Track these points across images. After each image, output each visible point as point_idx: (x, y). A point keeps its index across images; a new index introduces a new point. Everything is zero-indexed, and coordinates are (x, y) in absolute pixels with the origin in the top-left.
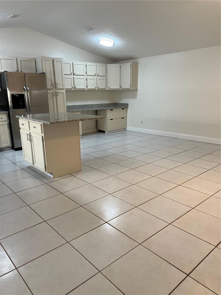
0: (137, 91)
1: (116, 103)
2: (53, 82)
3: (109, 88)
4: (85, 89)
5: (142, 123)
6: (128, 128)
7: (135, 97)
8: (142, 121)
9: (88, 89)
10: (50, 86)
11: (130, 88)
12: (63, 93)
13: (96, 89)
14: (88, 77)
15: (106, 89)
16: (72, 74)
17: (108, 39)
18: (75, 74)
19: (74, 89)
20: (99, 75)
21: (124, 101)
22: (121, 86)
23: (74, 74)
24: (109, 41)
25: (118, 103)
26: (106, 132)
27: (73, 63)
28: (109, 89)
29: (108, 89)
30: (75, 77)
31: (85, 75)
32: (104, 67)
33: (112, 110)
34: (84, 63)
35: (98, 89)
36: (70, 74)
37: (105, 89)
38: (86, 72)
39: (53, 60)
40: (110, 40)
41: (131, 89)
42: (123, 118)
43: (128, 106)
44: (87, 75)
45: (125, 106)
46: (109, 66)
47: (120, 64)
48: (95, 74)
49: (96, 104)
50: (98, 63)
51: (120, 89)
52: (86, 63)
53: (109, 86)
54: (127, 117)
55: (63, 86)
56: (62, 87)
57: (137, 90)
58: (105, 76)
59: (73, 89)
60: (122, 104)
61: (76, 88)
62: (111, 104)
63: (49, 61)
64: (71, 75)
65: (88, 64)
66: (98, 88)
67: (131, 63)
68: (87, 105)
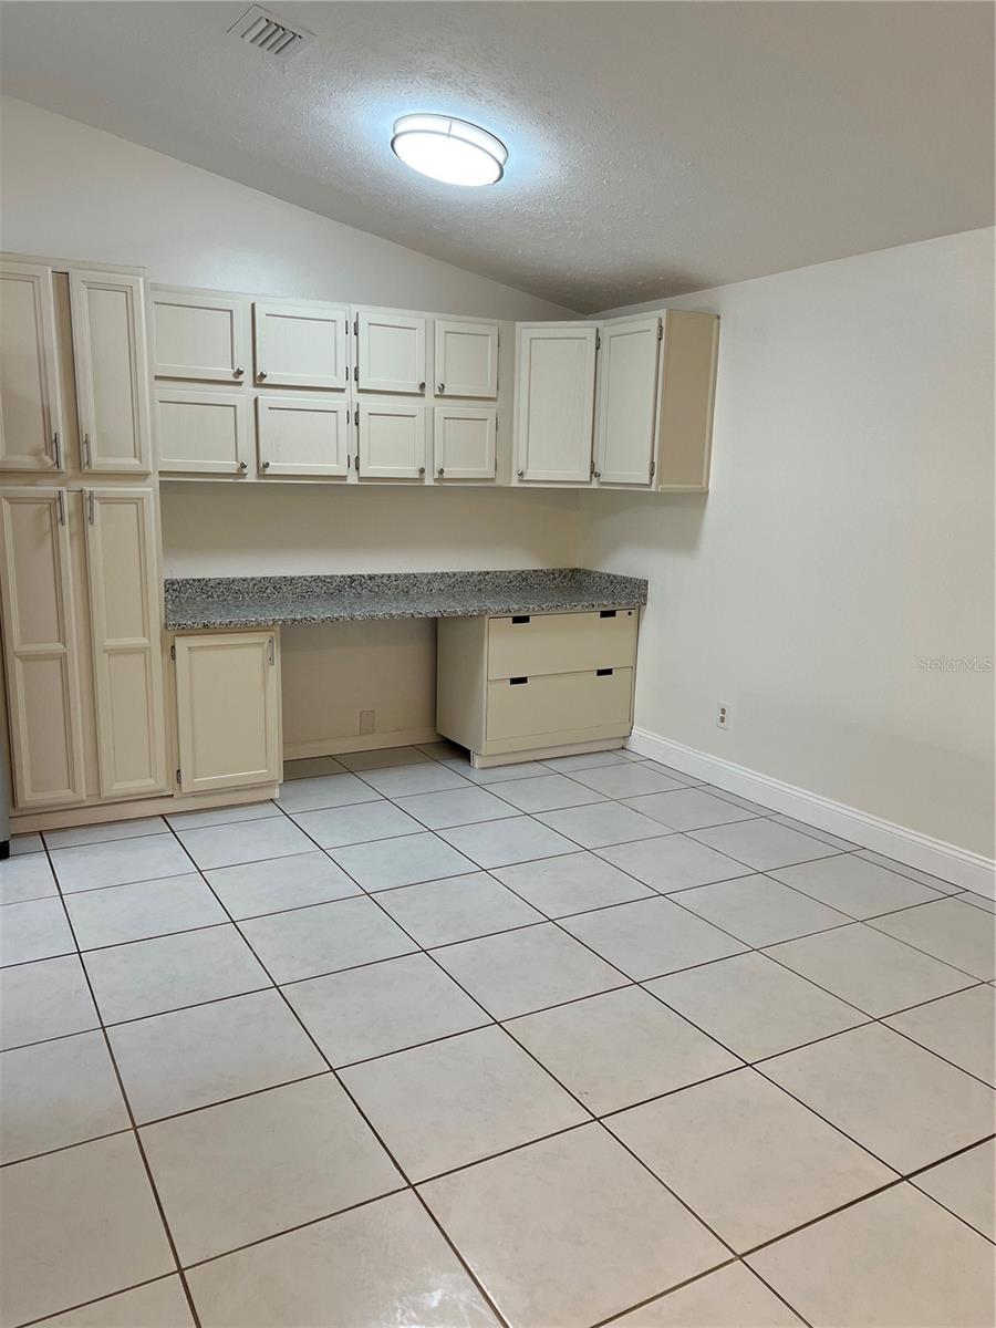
0: (705, 505)
1: (577, 570)
2: (60, 426)
3: (521, 474)
4: (345, 478)
5: (722, 720)
6: (643, 739)
7: (686, 540)
8: (723, 711)
9: (361, 479)
10: (36, 453)
11: (648, 482)
12: (137, 501)
13: (429, 482)
14: (369, 404)
15: (498, 483)
16: (247, 378)
17: (443, 125)
18: (265, 381)
19: (260, 475)
20: (446, 392)
21: (623, 563)
22: (600, 468)
23: (259, 380)
24: (449, 136)
25: (588, 573)
26: (477, 762)
27: (253, 305)
28: (520, 481)
29: (515, 483)
30: (268, 397)
31: (343, 390)
32: (491, 342)
33: (525, 619)
34: (341, 313)
35: (435, 480)
36: (233, 379)
37: (492, 480)
38: (356, 370)
39: (63, 278)
40: (458, 129)
41: (653, 488)
42: (607, 672)
43: (645, 596)
44: (360, 391)
46: (529, 333)
47: (599, 324)
48: (423, 386)
49: (439, 571)
50: (445, 316)
51: (594, 485)
52: (355, 308)
53: (519, 462)
54: (634, 668)
55: (137, 454)
56: (130, 463)
57: (701, 496)
58: (499, 399)
59: (251, 477)
60: (613, 580)
61: (268, 471)
62: (546, 573)
63: (32, 280)
64: (240, 383)
65: (369, 315)
66: (441, 472)
67: (662, 313)
68: (371, 578)
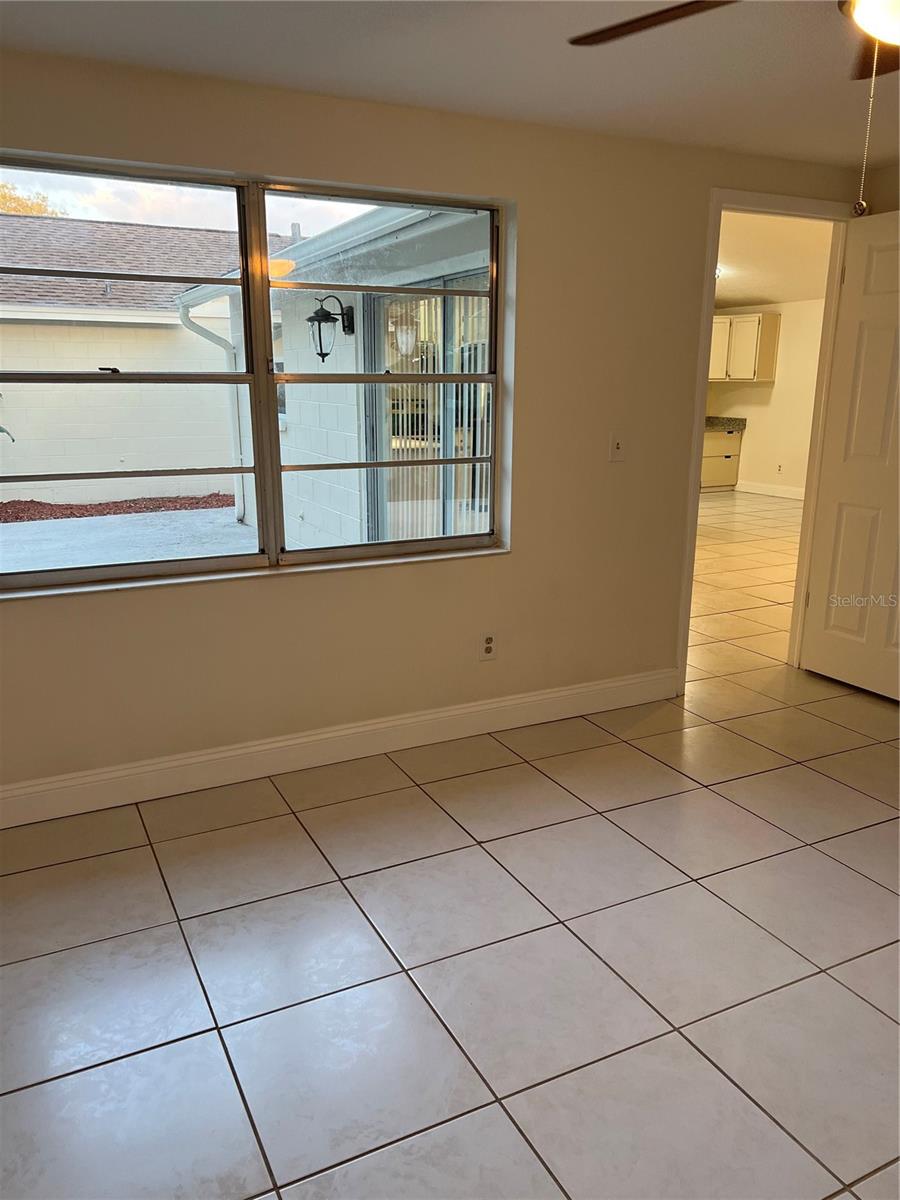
0: (772, 388)
6: (742, 485)
7: (765, 401)
8: (780, 467)
11: (752, 378)
21: (735, 413)
22: (730, 373)
25: (717, 418)
41: (755, 380)
42: (727, 457)
43: (745, 425)
45: (737, 426)
47: (732, 317)
51: (727, 380)
54: (739, 456)
57: (771, 384)
60: (730, 420)
67: (761, 315)
